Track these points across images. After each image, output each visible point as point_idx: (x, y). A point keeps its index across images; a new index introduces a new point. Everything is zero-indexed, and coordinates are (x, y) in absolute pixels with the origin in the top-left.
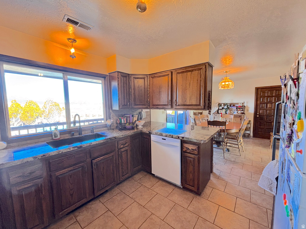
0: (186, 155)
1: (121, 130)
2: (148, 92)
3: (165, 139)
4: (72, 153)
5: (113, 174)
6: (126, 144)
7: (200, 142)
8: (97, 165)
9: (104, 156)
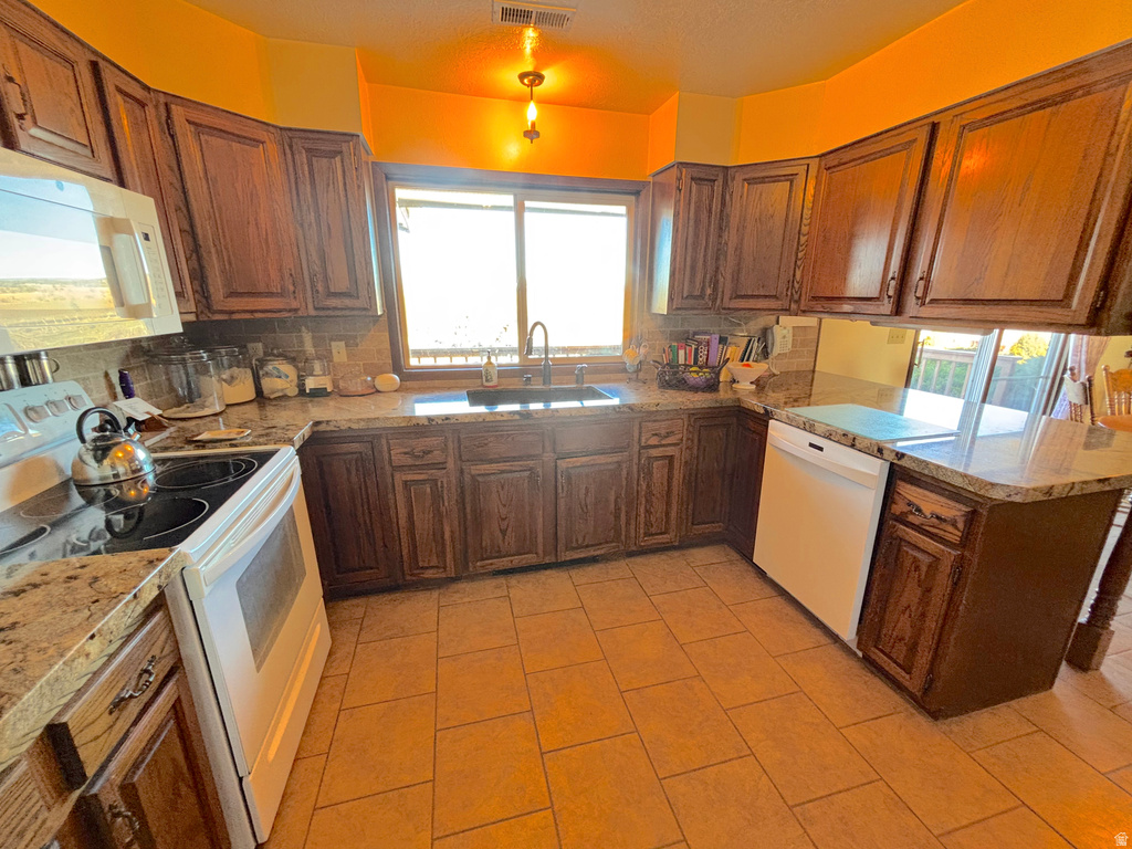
0: (899, 533)
1: (666, 385)
2: (803, 239)
3: (821, 449)
4: (506, 428)
5: (617, 517)
6: (668, 435)
7: (982, 492)
8: (569, 478)
9: (592, 457)
